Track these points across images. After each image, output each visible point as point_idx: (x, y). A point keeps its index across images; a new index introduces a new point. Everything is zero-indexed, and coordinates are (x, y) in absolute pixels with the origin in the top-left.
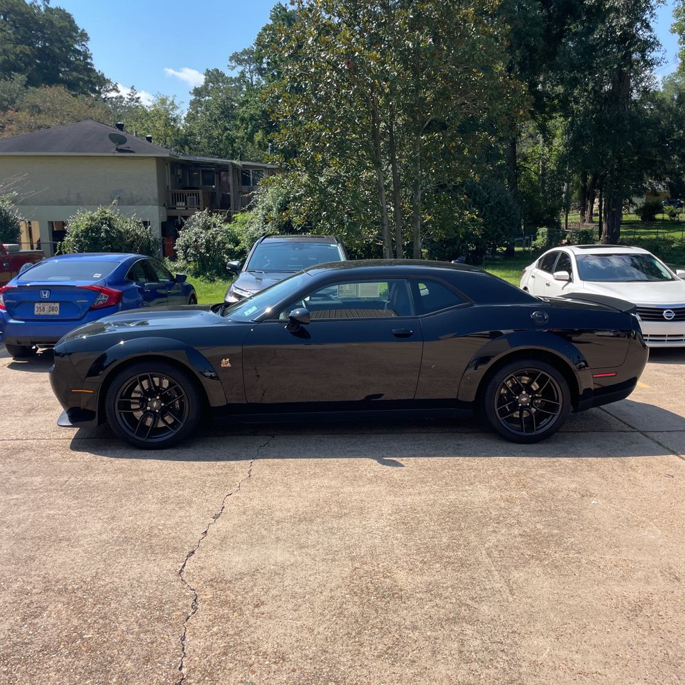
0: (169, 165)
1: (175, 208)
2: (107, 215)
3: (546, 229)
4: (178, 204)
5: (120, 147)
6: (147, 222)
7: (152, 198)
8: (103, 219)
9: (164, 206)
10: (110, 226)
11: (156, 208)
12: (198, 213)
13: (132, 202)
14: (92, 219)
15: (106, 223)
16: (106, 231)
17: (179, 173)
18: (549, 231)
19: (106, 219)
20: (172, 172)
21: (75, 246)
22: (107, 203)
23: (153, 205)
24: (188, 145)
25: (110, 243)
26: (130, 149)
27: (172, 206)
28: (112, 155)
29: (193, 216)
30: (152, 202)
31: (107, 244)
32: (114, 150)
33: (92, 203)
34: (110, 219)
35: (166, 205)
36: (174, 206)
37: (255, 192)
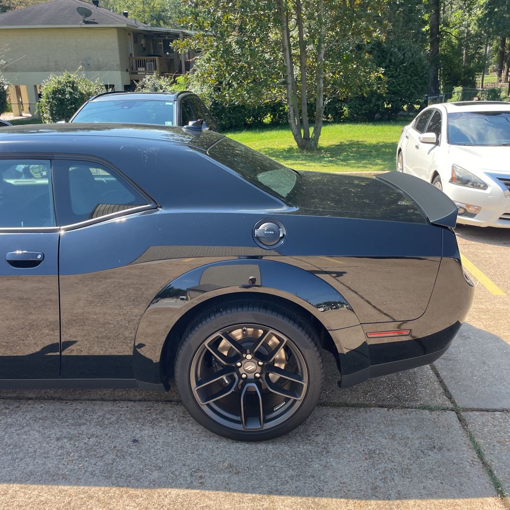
0: (132, 34)
1: (137, 73)
2: (70, 79)
3: (461, 88)
4: (139, 69)
5: (87, 19)
6: (107, 85)
7: (115, 64)
8: (68, 82)
9: (127, 70)
10: (73, 88)
11: (119, 73)
12: (148, 77)
13: (99, 68)
14: (59, 82)
15: (70, 86)
16: (70, 93)
17: (142, 43)
18: (463, 90)
19: (70, 82)
20: (136, 41)
21: (47, 106)
22: (72, 69)
23: (116, 70)
24: (162, 19)
25: (74, 104)
26: (94, 21)
27: (134, 71)
28: (80, 26)
29: (144, 79)
30: (116, 68)
31: (71, 104)
32: (81, 22)
33: (58, 69)
34: (74, 83)
35: (129, 70)
36: (136, 71)
37: (198, 57)
